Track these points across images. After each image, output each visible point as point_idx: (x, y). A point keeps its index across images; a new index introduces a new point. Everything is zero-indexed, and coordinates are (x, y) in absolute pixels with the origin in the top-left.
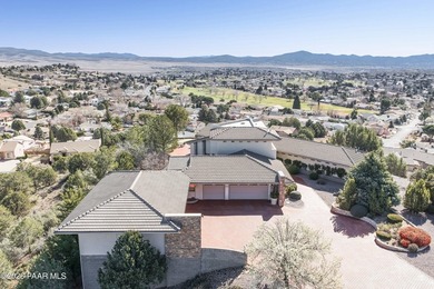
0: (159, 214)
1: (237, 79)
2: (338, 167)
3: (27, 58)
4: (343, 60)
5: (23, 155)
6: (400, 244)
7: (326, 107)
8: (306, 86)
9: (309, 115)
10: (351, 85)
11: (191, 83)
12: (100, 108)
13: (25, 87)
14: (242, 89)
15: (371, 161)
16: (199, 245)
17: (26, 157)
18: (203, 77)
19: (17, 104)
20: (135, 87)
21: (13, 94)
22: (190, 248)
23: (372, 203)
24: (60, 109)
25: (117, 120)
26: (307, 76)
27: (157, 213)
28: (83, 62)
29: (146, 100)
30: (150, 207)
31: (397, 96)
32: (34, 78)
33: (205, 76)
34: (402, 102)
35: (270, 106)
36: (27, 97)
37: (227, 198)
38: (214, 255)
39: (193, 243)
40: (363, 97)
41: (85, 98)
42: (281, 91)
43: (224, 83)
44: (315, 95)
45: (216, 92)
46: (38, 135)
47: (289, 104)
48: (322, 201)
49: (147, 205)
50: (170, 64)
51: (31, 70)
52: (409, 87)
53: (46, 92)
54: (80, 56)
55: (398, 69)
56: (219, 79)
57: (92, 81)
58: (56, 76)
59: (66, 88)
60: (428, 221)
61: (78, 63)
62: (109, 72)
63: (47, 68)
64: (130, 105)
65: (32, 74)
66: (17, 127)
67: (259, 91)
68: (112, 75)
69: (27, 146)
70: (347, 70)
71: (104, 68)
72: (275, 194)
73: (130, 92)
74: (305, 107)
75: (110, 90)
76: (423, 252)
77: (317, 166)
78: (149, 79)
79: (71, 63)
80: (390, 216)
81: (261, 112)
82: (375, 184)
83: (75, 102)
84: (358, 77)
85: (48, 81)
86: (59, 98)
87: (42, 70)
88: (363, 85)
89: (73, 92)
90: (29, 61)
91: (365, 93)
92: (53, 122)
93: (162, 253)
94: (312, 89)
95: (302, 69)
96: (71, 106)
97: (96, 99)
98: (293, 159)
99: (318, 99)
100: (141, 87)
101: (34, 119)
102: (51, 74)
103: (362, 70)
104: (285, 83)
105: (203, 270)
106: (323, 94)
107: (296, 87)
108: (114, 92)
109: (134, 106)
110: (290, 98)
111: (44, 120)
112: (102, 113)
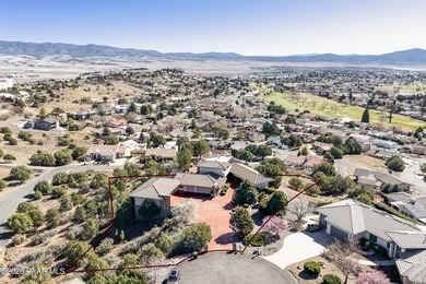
3: (144, 58)
5: (130, 155)
12: (190, 116)
13: (139, 93)
14: (327, 95)
18: (296, 79)
19: (130, 113)
20: (227, 93)
21: (129, 102)
24: (161, 116)
32: (146, 83)
33: (299, 78)
36: (138, 105)
41: (182, 105)
50: (270, 64)
51: (144, 76)
53: (153, 98)
57: (192, 86)
58: (163, 81)
59: (170, 93)
63: (157, 73)
64: (215, 113)
65: (145, 80)
66: (129, 131)
69: (133, 148)
73: (220, 98)
78: (242, 84)
79: (178, 67)
81: (328, 124)
83: (173, 110)
85: (156, 87)
86: (161, 106)
87: (153, 75)
89: (174, 98)
96: (169, 114)
97: (189, 107)
100: (232, 93)
101: (142, 124)
102: (160, 79)
107: (385, 95)
109: (218, 114)
111: (148, 126)
112: (190, 121)
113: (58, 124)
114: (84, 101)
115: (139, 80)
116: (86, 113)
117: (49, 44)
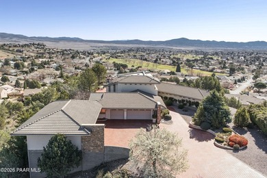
0: (78, 124)
1: (143, 54)
2: (196, 101)
3: (14, 39)
4: (208, 43)
5: (6, 96)
6: (229, 145)
7: (196, 71)
8: (185, 59)
9: (186, 76)
10: (212, 59)
11: (114, 55)
12: (57, 69)
13: (11, 56)
14: (146, 60)
15: (214, 95)
16: (103, 144)
17: (8, 98)
18: (122, 52)
19: (5, 66)
20: (80, 58)
21: (3, 61)
22: (97, 146)
23: (213, 121)
24: (32, 70)
25: (67, 77)
26: (186, 53)
27: (77, 123)
28: (48, 42)
29: (86, 65)
30: (73, 120)
31: (240, 65)
32: (17, 51)
33: (123, 52)
34: (243, 69)
35: (162, 70)
36: (11, 62)
37: (125, 118)
38: (112, 151)
39: (99, 143)
40: (219, 66)
41: (49, 64)
42: (169, 61)
43: (135, 56)
44: (190, 64)
45: (130, 61)
46: (17, 85)
47: (174, 69)
48: (184, 121)
49: (71, 118)
50: (102, 45)
51: (15, 46)
52: (247, 60)
53: (24, 60)
54: (47, 39)
55: (241, 49)
56: (132, 53)
57: (53, 54)
58: (31, 50)
59: (37, 57)
60: (248, 133)
61: (45, 43)
62: (64, 49)
63: (26, 45)
64: (76, 68)
65: (16, 49)
66: (5, 80)
67: (156, 61)
68: (66, 50)
69: (9, 91)
70: (210, 50)
71: (61, 46)
72: (155, 116)
73: (76, 61)
74: (183, 71)
75: (64, 59)
76: (243, 149)
77: (183, 101)
78: (89, 53)
79: (41, 42)
80: (224, 129)
81: (156, 74)
82: (215, 109)
83: (42, 66)
84: (217, 54)
85: (26, 53)
86: (32, 63)
87: (22, 46)
88: (220, 59)
89: (41, 60)
90: (15, 41)
91: (220, 63)
92: (27, 77)
93: (80, 149)
94: (188, 60)
95: (183, 49)
96: (39, 68)
97: (55, 64)
98: (169, 96)
99: (192, 67)
100: (84, 58)
101: (16, 76)
102: (28, 49)
103: (219, 50)
104: (172, 57)
105: (105, 160)
106: (195, 64)
107: (178, 59)
108: (67, 60)
109: (78, 69)
110: (175, 65)
111: (22, 77)
112: (58, 73)
115: (11, 49)
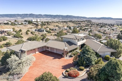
12: (89, 32)
58: (84, 23)
90: (82, 20)
100: (107, 27)
113: (45, 30)
114: (57, 26)
115: (77, 23)
116: (55, 29)
117: (57, 15)
